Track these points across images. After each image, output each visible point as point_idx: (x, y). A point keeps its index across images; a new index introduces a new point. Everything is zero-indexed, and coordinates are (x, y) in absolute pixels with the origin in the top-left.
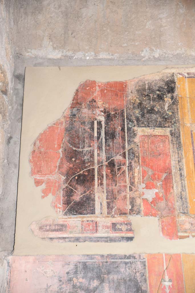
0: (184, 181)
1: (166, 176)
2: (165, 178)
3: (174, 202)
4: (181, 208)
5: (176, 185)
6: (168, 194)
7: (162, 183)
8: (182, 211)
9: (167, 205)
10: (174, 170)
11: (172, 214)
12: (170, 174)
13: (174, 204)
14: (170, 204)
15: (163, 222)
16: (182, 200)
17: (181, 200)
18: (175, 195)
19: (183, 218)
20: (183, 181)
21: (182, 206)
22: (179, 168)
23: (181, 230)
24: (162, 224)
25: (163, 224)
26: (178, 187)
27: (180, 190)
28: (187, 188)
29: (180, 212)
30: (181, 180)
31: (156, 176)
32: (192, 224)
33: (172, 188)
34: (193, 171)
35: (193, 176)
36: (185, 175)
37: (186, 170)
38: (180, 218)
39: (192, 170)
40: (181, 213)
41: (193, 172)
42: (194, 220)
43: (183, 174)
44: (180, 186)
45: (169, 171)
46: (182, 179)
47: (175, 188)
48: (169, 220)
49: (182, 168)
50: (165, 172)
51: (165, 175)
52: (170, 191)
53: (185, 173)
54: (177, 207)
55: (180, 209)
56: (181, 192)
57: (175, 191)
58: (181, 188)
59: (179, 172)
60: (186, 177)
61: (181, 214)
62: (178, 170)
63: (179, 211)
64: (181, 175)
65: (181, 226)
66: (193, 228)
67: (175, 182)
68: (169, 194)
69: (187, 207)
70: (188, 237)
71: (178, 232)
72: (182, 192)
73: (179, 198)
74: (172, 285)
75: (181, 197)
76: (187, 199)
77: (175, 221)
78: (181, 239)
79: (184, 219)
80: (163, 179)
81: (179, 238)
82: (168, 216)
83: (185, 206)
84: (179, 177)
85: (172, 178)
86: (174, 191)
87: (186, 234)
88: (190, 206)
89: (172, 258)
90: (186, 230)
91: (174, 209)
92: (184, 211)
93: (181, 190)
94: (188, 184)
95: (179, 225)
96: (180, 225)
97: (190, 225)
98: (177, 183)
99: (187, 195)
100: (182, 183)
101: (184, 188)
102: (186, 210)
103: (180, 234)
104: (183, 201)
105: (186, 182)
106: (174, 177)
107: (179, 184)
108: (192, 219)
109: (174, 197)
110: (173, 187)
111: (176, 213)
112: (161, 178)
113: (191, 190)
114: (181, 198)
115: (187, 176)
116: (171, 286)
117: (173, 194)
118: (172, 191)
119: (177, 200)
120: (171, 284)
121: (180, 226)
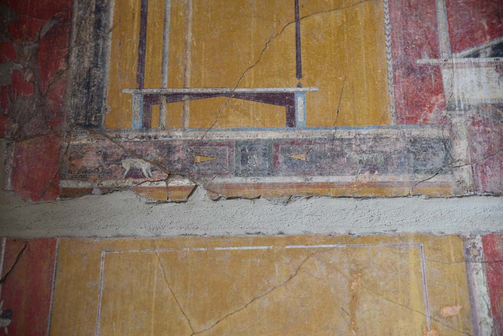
0: (104, 40)
1: (55, 27)
2: (48, 34)
3: (64, 97)
4: (83, 112)
5: (79, 51)
6: (49, 76)
7: (36, 45)
8: (83, 122)
9: (42, 106)
10: (81, 12)
11: (52, 128)
12: (65, 20)
13: (62, 102)
14: (51, 102)
15: (20, 151)
16: (88, 92)
17: (86, 91)
18: (72, 77)
19: (83, 139)
20: (100, 42)
21: (87, 106)
22: (97, 7)
23: (70, 172)
24: (15, 157)
25: (19, 156)
26: (82, 57)
27: (87, 64)
28: (108, 58)
29: (78, 124)
30: (97, 37)
31: (24, 26)
32: (105, 156)
33: (64, 60)
34: (134, 14)
35: (133, 27)
36: (111, 25)
37: (116, 12)
38: (74, 139)
39: (134, 9)
40: (80, 125)
41: (134, 18)
42: (113, 144)
43: (104, 22)
44: (88, 54)
45: (64, 13)
46: (99, 35)
47: (73, 59)
48: (39, 146)
49: (104, 5)
50: (54, 18)
51: (52, 25)
52: (57, 67)
53: (111, 19)
54: (70, 109)
55: (79, 115)
56: (90, 70)
57: (74, 67)
58: (92, 59)
59: (93, 16)
60: (110, 31)
61: (79, 130)
62: (91, 12)
63: (73, 121)
64: (98, 24)
65: (73, 162)
66: (105, 168)
67: (78, 43)
68: (52, 75)
69: (99, 110)
70: (89, 191)
71: (62, 177)
72: (94, 71)
73: (79, 85)
74: (10, 327)
75: (89, 83)
76: (103, 88)
77: (58, 147)
78: (66, 197)
79: (84, 142)
80: (43, 34)
81: (61, 196)
82: (38, 135)
83: (96, 107)
84: (92, 30)
85: (70, 32)
86: (68, 67)
87: (82, 185)
88: (108, 107)
89: (29, 250)
90: (86, 172)
91: (61, 114)
92: (89, 120)
93: (92, 66)
94: (113, 47)
95: (65, 158)
96: (70, 159)
97: (100, 158)
98: (84, 45)
99: (107, 77)
100: (98, 45)
101: (99, 60)
102: (96, 117)
103: (65, 184)
104: (91, 94)
105: (109, 43)
106: (75, 30)
107: (88, 49)
108: (108, 142)
109: (65, 82)
110: (67, 57)
111: (65, 125)
112: (37, 34)
113: (119, 64)
114: (88, 87)
115: (114, 26)
116: (6, 330)
117: (64, 75)
118: (62, 66)
119: (75, 91)
120: (8, 324)
121: (68, 162)
